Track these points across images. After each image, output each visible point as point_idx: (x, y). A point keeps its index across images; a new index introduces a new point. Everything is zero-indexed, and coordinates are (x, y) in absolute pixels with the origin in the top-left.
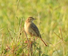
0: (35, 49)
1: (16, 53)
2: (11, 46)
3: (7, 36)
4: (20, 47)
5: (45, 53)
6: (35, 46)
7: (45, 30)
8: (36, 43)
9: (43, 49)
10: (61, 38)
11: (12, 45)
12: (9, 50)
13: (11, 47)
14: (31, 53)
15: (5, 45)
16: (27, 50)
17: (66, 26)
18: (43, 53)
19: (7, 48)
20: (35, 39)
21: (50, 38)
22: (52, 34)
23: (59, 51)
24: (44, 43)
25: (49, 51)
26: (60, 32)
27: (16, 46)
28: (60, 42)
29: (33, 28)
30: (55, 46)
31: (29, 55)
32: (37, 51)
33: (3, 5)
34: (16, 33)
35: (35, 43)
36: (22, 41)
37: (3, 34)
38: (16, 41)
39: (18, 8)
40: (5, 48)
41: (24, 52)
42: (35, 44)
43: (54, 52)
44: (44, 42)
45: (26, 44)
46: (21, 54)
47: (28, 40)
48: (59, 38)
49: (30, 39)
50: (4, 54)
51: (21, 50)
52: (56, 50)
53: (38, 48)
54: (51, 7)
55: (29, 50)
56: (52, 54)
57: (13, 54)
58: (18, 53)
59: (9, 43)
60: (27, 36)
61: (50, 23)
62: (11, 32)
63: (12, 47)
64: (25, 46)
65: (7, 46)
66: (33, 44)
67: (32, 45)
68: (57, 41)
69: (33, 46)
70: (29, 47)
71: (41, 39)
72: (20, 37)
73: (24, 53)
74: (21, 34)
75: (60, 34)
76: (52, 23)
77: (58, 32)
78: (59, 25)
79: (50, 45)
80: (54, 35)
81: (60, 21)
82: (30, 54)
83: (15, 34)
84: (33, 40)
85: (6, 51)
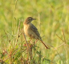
0: (35, 53)
1: (14, 58)
2: (8, 49)
4: (18, 51)
5: (46, 58)
6: (35, 50)
7: (47, 32)
8: (36, 46)
9: (44, 53)
10: (63, 41)
11: (10, 49)
12: (6, 54)
13: (9, 51)
14: (30, 58)
16: (26, 54)
18: (43, 57)
19: (4, 52)
20: (34, 42)
21: (51, 41)
22: (54, 35)
23: (62, 54)
25: (50, 55)
26: (62, 33)
27: (14, 49)
28: (62, 45)
30: (56, 49)
31: (29, 60)
32: (37, 55)
35: (35, 46)
36: (20, 44)
38: (14, 44)
40: (1, 52)
41: (23, 56)
43: (56, 55)
45: (25, 47)
47: (27, 43)
48: (61, 40)
49: (30, 42)
52: (58, 54)
53: (38, 52)
54: (52, 7)
55: (29, 54)
56: (54, 58)
57: (10, 58)
58: (16, 57)
59: (6, 46)
60: (25, 39)
64: (24, 50)
66: (32, 47)
68: (59, 43)
69: (32, 50)
70: (28, 51)
72: (19, 39)
73: (23, 57)
74: (19, 36)
75: (62, 36)
76: (54, 24)
77: (60, 33)
78: (62, 26)
80: (56, 37)
81: (62, 22)
82: (29, 58)
83: (13, 36)
84: (33, 43)
85: (3, 55)
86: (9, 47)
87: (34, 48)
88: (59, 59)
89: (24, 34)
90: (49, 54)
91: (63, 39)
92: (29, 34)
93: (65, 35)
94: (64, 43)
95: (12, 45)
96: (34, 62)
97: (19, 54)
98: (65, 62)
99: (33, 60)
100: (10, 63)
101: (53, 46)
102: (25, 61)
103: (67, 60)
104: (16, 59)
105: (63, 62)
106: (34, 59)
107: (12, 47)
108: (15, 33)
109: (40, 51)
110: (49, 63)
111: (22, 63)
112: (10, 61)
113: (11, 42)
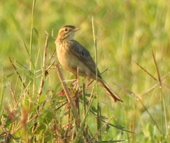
1: (36, 124)
4: (46, 107)
14: (76, 123)
18: (107, 121)
20: (84, 85)
31: (72, 128)
35: (85, 95)
36: (51, 92)
38: (36, 92)
42: (86, 97)
45: (63, 98)
46: (49, 126)
47: (66, 89)
50: (5, 126)
51: (50, 116)
53: (93, 109)
58: (40, 123)
60: (62, 79)
64: (61, 105)
66: (79, 97)
67: (77, 102)
69: (80, 103)
70: (69, 108)
74: (46, 73)
82: (74, 125)
83: (31, 73)
84: (81, 87)
86: (24, 99)
87: (85, 99)
89: (58, 66)
92: (69, 65)
96: (85, 134)
97: (47, 116)
104: (42, 127)
106: (86, 127)
107: (29, 100)
108: (36, 65)
109: (98, 107)
110: (122, 134)
113: (27, 88)
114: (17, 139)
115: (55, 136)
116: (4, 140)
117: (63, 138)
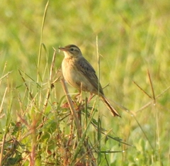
0: (89, 122)
1: (41, 133)
2: (28, 115)
3: (18, 90)
4: (51, 118)
5: (112, 134)
6: (88, 115)
7: (113, 76)
8: (91, 108)
9: (106, 123)
11: (32, 114)
12: (23, 124)
13: (30, 118)
15: (14, 113)
16: (68, 125)
17: (164, 67)
18: (106, 133)
19: (18, 120)
20: (87, 99)
21: (124, 96)
22: (130, 84)
23: (147, 127)
24: (111, 108)
25: (120, 127)
26: (147, 80)
27: (41, 115)
28: (147, 105)
29: (83, 70)
30: (135, 114)
31: (73, 138)
32: (92, 128)
33: (8, 14)
34: (42, 85)
35: (87, 108)
36: (56, 104)
37: (10, 86)
38: (42, 103)
39: (46, 22)
40: (13, 121)
41: (62, 129)
42: (88, 110)
43: (134, 128)
44: (109, 105)
45: (66, 110)
46: (53, 135)
47: (70, 101)
48: (145, 95)
49: (77, 99)
50: (13, 134)
53: (94, 121)
55: (74, 125)
56: (129, 134)
58: (45, 133)
59: (24, 108)
60: (67, 92)
61: (123, 59)
62: (29, 81)
63: (32, 118)
64: (64, 116)
65: (20, 116)
66: (82, 110)
67: (79, 114)
68: (141, 102)
69: (82, 115)
70: (72, 119)
71: (103, 97)
72: (52, 93)
73: (61, 132)
74: (52, 86)
75: (148, 85)
76: (130, 58)
77: (144, 80)
78: (147, 63)
79: (124, 113)
80: (134, 87)
82: (75, 135)
83: (38, 86)
84: (84, 101)
85: (17, 127)
86: (31, 110)
87: (87, 112)
88: (140, 136)
89: (63, 80)
90: (118, 126)
91: (151, 93)
93: (154, 83)
94: (152, 101)
95: (38, 104)
96: (86, 144)
97: (52, 126)
98: (153, 144)
99: (84, 140)
100: (32, 145)
101: (127, 107)
102: (66, 140)
103: (159, 139)
104: (47, 136)
105: (150, 143)
106: (86, 137)
107: (36, 110)
108: (43, 79)
109: (99, 120)
110: (119, 145)
111: (59, 145)
112: (32, 140)
113: (34, 99)
114: (23, 146)
115: (58, 145)
116: (11, 147)
117: (65, 146)
